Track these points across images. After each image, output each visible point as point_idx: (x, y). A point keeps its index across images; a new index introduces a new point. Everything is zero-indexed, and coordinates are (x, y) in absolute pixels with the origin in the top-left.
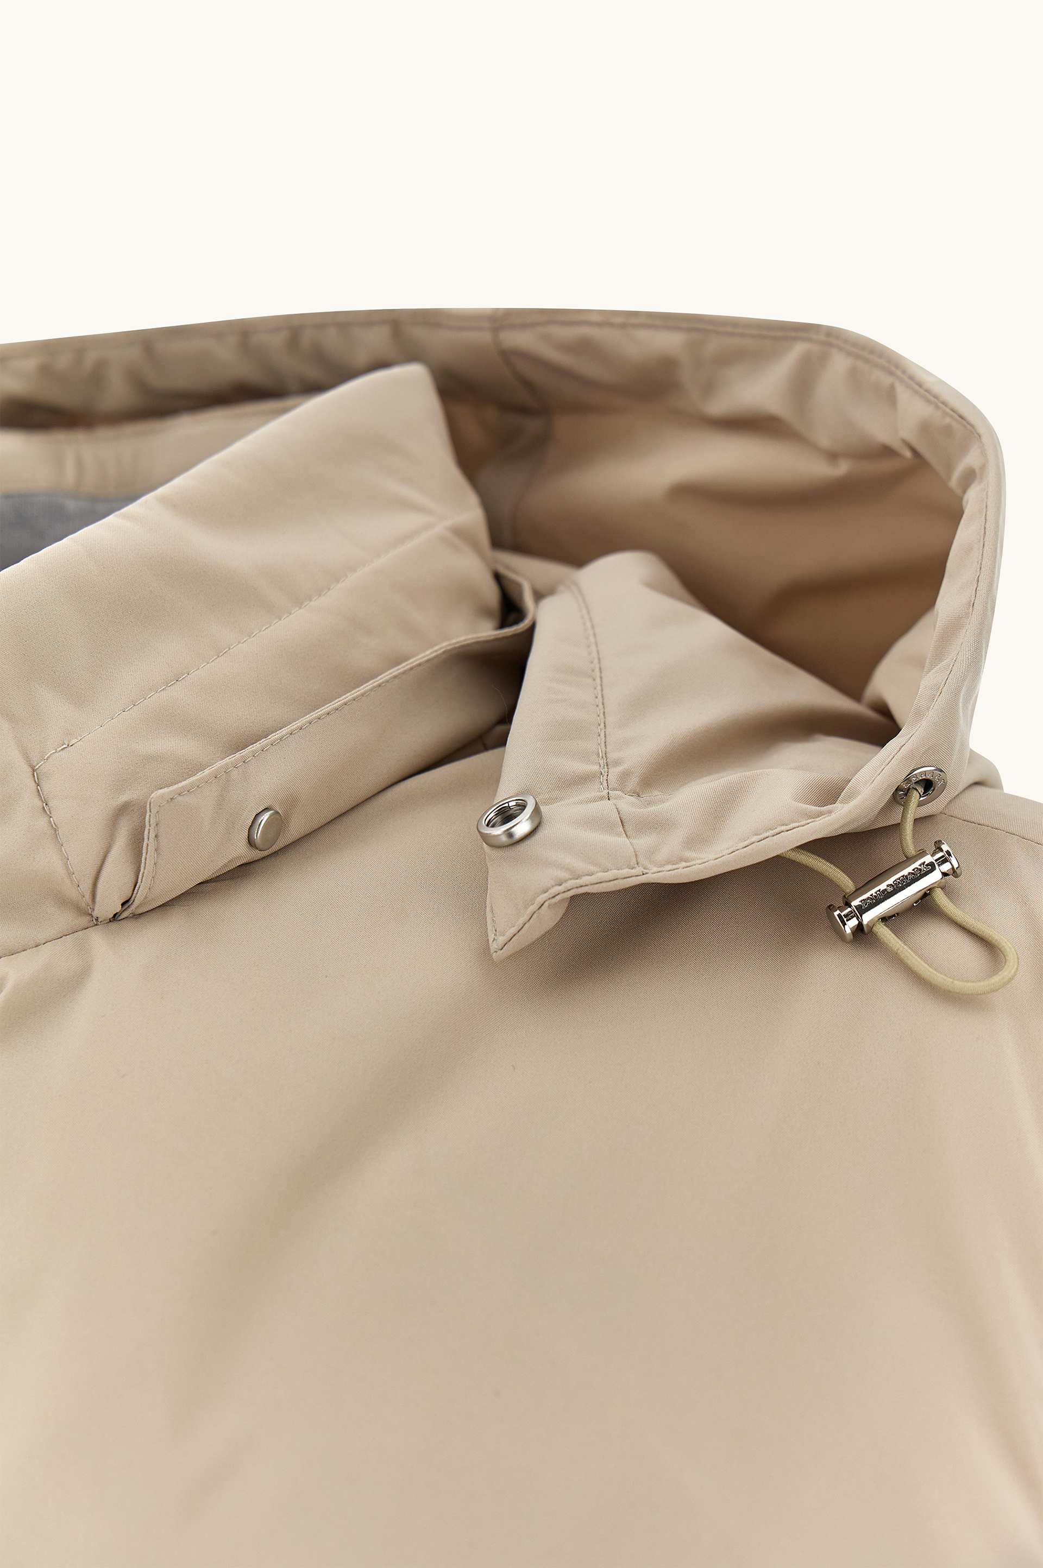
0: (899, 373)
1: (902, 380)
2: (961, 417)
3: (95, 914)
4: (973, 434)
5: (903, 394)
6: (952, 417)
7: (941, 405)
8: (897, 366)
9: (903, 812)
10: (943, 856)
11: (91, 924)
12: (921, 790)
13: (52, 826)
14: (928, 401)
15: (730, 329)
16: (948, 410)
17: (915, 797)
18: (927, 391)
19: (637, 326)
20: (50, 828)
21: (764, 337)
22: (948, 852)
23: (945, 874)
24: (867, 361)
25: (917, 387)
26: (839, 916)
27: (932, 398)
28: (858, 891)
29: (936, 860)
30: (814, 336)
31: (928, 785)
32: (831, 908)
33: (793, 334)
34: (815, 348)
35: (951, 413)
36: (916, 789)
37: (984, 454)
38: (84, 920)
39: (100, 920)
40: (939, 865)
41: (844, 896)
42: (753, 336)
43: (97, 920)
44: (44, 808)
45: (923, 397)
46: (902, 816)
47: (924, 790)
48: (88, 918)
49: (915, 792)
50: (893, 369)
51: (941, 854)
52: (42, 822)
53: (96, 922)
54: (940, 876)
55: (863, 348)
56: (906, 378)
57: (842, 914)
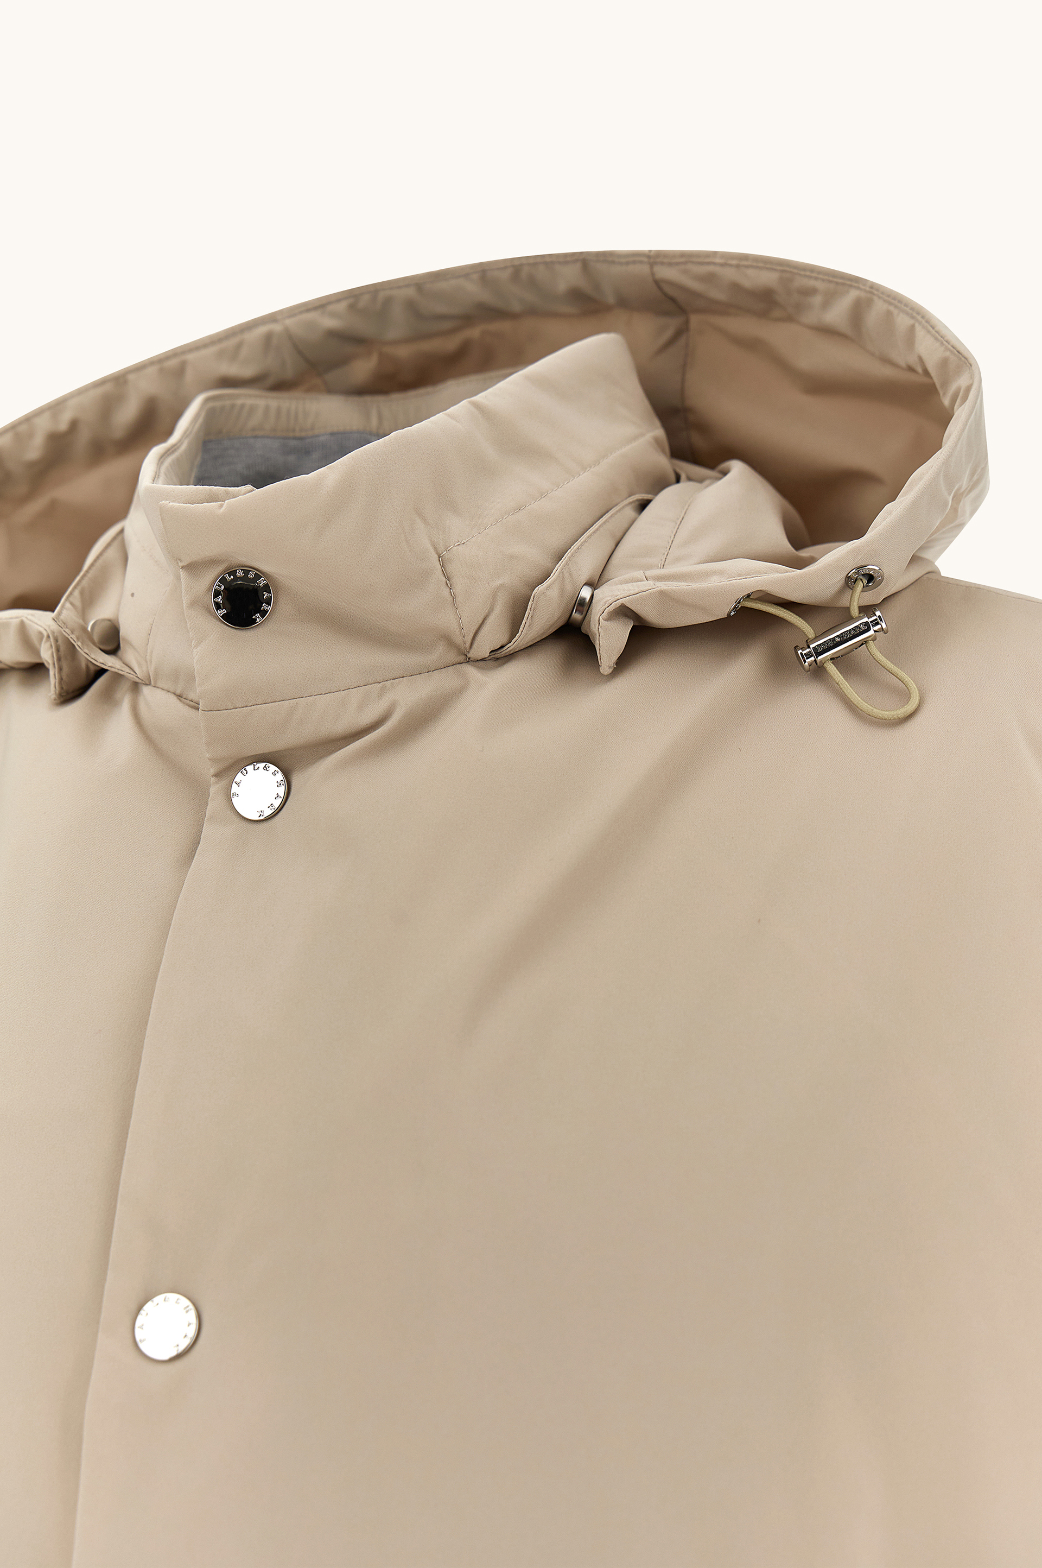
0: (919, 318)
1: (920, 323)
2: (958, 352)
3: (469, 655)
4: (966, 364)
5: (920, 333)
6: (952, 352)
7: (945, 343)
8: (918, 313)
9: (852, 594)
10: (876, 619)
11: (466, 661)
12: (865, 581)
13: (452, 595)
14: (936, 339)
15: (808, 273)
16: (950, 347)
17: (860, 586)
18: (937, 332)
19: (747, 267)
20: (450, 596)
21: (830, 282)
22: (879, 617)
23: (875, 631)
24: (896, 307)
25: (931, 329)
26: (801, 653)
27: (940, 338)
28: (817, 638)
29: (871, 622)
30: (861, 286)
31: (870, 578)
32: (796, 648)
33: (849, 283)
34: (863, 294)
35: (952, 348)
36: (861, 580)
37: (972, 377)
38: (462, 658)
39: (471, 659)
40: (873, 626)
41: (807, 641)
42: (823, 280)
43: (469, 659)
44: (446, 582)
45: (933, 336)
46: (851, 597)
47: (868, 581)
48: (464, 657)
49: (861, 582)
50: (915, 314)
51: (874, 618)
52: (446, 592)
53: (468, 661)
54: (873, 632)
55: (894, 299)
56: (923, 321)
57: (804, 652)
